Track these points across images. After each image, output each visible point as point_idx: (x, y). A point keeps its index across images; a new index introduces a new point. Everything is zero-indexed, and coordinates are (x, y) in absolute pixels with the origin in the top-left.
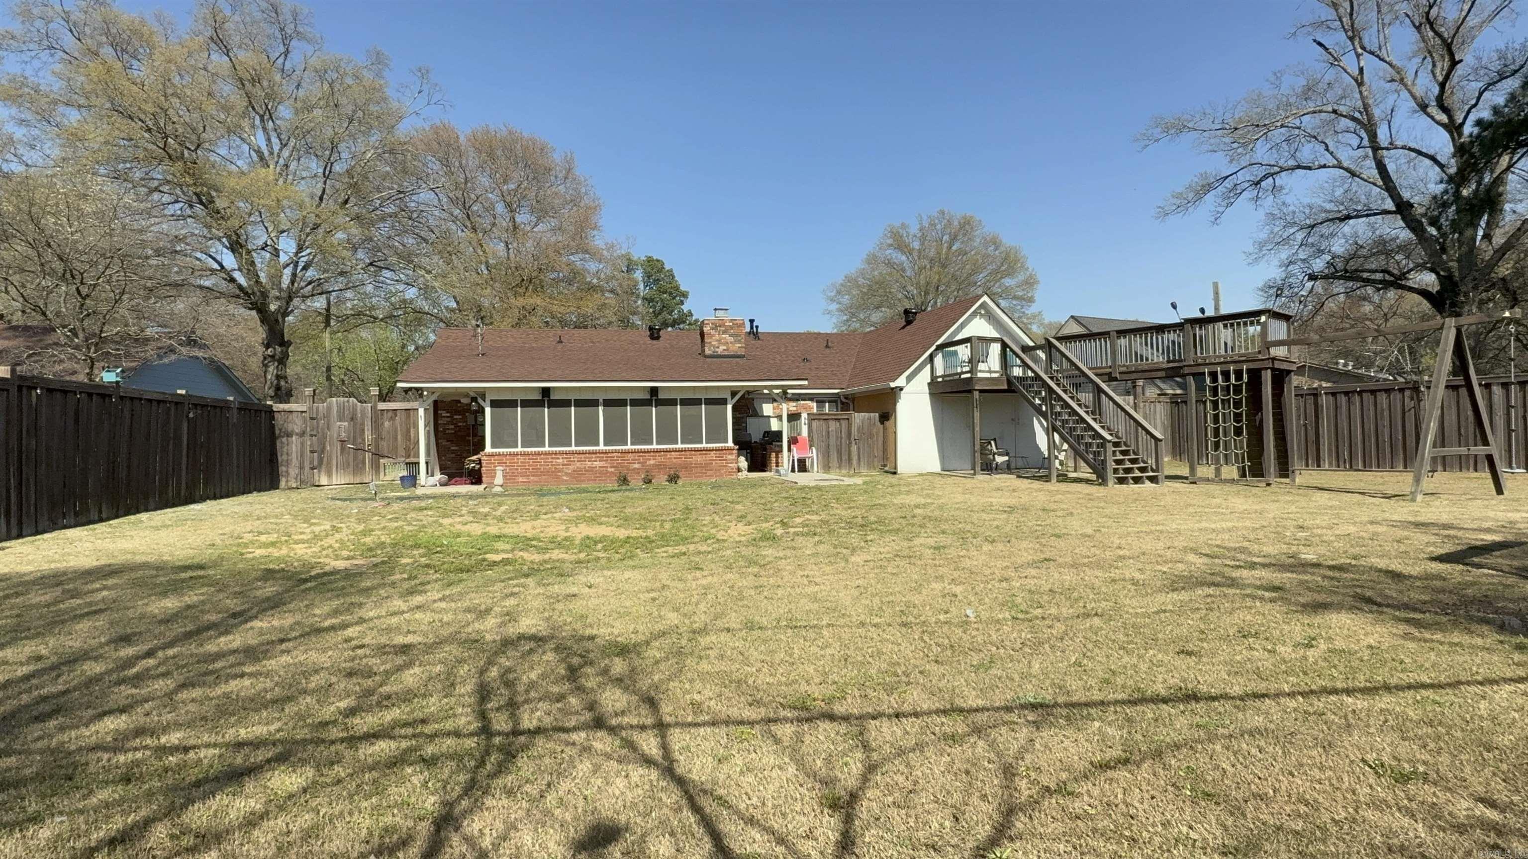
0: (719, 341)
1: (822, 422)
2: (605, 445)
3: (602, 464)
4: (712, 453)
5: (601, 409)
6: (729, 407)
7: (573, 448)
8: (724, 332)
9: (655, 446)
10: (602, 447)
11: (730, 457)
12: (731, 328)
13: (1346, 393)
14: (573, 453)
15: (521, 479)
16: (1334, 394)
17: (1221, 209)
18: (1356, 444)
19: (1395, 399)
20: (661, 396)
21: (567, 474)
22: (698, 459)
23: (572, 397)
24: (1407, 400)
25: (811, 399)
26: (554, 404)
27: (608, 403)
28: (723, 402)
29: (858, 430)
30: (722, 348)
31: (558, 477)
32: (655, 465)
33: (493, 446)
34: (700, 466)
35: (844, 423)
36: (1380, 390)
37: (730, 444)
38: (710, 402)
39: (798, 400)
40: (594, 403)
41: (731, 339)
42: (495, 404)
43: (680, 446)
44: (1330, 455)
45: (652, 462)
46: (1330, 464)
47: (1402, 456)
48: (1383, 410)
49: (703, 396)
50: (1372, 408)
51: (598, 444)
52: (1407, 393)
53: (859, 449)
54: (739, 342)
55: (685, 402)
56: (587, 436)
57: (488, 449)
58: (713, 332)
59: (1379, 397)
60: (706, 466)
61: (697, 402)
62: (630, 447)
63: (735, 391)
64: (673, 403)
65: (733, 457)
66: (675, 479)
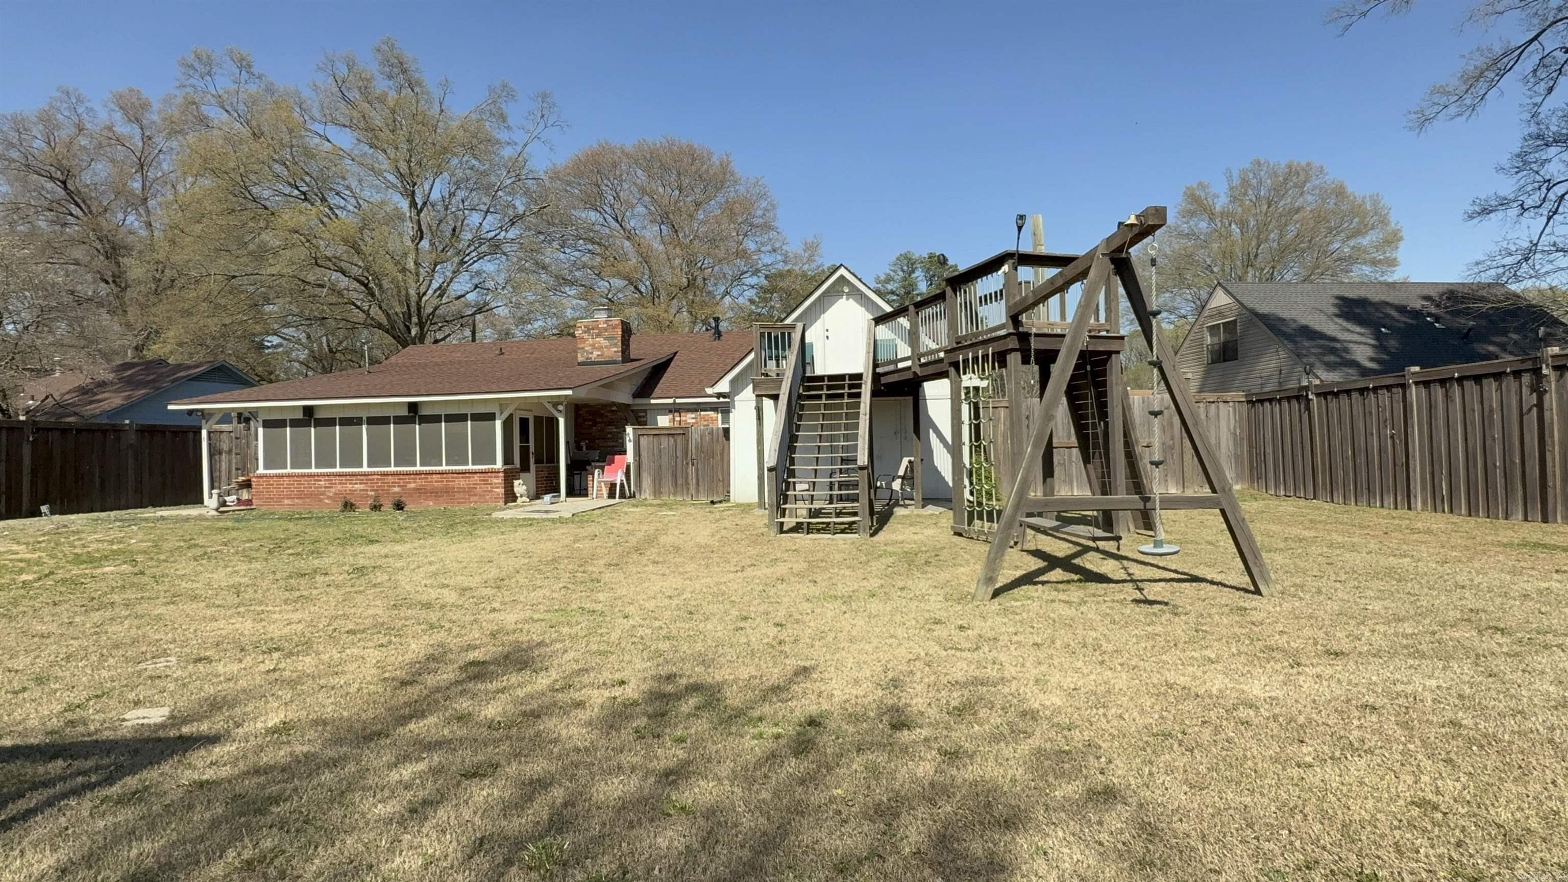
0: (593, 346)
1: (651, 438)
2: (369, 466)
3: (362, 487)
4: (476, 476)
5: (364, 427)
6: (498, 424)
7: (338, 470)
8: (598, 335)
9: (418, 468)
10: (365, 469)
11: (495, 481)
12: (606, 330)
13: (1443, 382)
14: (335, 475)
15: (286, 502)
16: (1426, 384)
18: (1457, 469)
19: (1508, 391)
20: (424, 412)
21: (329, 498)
22: (461, 482)
23: (338, 415)
24: (1525, 391)
26: (320, 423)
27: (372, 421)
28: (491, 417)
29: (697, 447)
30: (596, 353)
31: (321, 501)
32: (415, 489)
33: (266, 468)
34: (462, 490)
35: (680, 439)
36: (1487, 376)
37: (499, 464)
38: (476, 417)
39: (696, 411)
40: (358, 422)
41: (607, 343)
42: (267, 424)
43: (444, 468)
44: (1424, 488)
45: (412, 485)
46: (1424, 503)
47: (1520, 493)
48: (1491, 411)
49: (469, 411)
50: (1477, 407)
51: (361, 466)
52: (1526, 379)
53: (697, 470)
54: (615, 345)
55: (450, 418)
56: (351, 457)
57: (261, 470)
58: (585, 336)
59: (1485, 388)
60: (470, 491)
61: (462, 418)
62: (393, 469)
63: (502, 403)
64: (436, 419)
65: (499, 480)
66: (400, 506)
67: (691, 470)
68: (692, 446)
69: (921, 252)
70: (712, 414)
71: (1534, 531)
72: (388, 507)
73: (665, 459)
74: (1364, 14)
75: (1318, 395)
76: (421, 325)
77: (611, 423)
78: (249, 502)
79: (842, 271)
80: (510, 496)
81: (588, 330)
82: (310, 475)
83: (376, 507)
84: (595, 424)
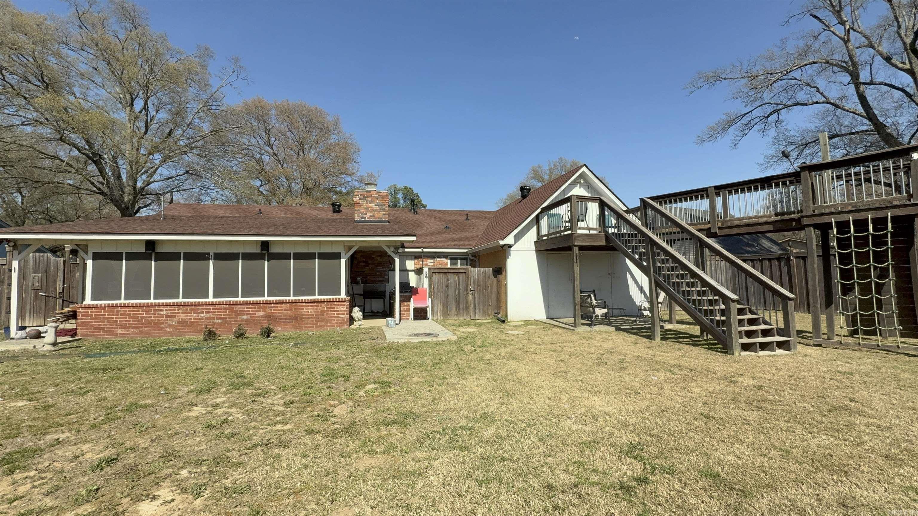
0: (367, 209)
1: (441, 275)
2: (214, 297)
3: (208, 315)
4: (324, 305)
5: (211, 263)
6: (343, 262)
7: (181, 300)
8: (371, 202)
9: (266, 298)
10: (211, 299)
11: (341, 308)
12: (377, 198)
14: (178, 305)
15: (119, 331)
17: (738, 138)
20: (274, 250)
21: (170, 326)
22: (310, 310)
23: (182, 250)
25: (446, 257)
26: (162, 257)
27: (218, 257)
28: (337, 256)
29: (474, 282)
30: (369, 214)
31: (161, 329)
32: (263, 317)
33: (93, 298)
34: (310, 317)
35: (462, 277)
37: (343, 295)
38: (323, 256)
39: (435, 258)
40: (203, 257)
41: (377, 208)
42: (96, 257)
43: (292, 298)
45: (261, 313)
49: (317, 251)
51: (207, 297)
53: (474, 299)
54: (384, 210)
55: (298, 256)
56: (196, 288)
57: (88, 301)
58: (361, 202)
60: (318, 317)
61: (310, 256)
62: (240, 299)
63: (348, 246)
64: (286, 257)
65: (345, 308)
66: (267, 333)
67: (471, 297)
68: (471, 281)
70: (444, 260)
72: (254, 335)
73: (451, 292)
78: (73, 333)
79: (584, 169)
81: (363, 198)
82: (150, 306)
83: (240, 335)
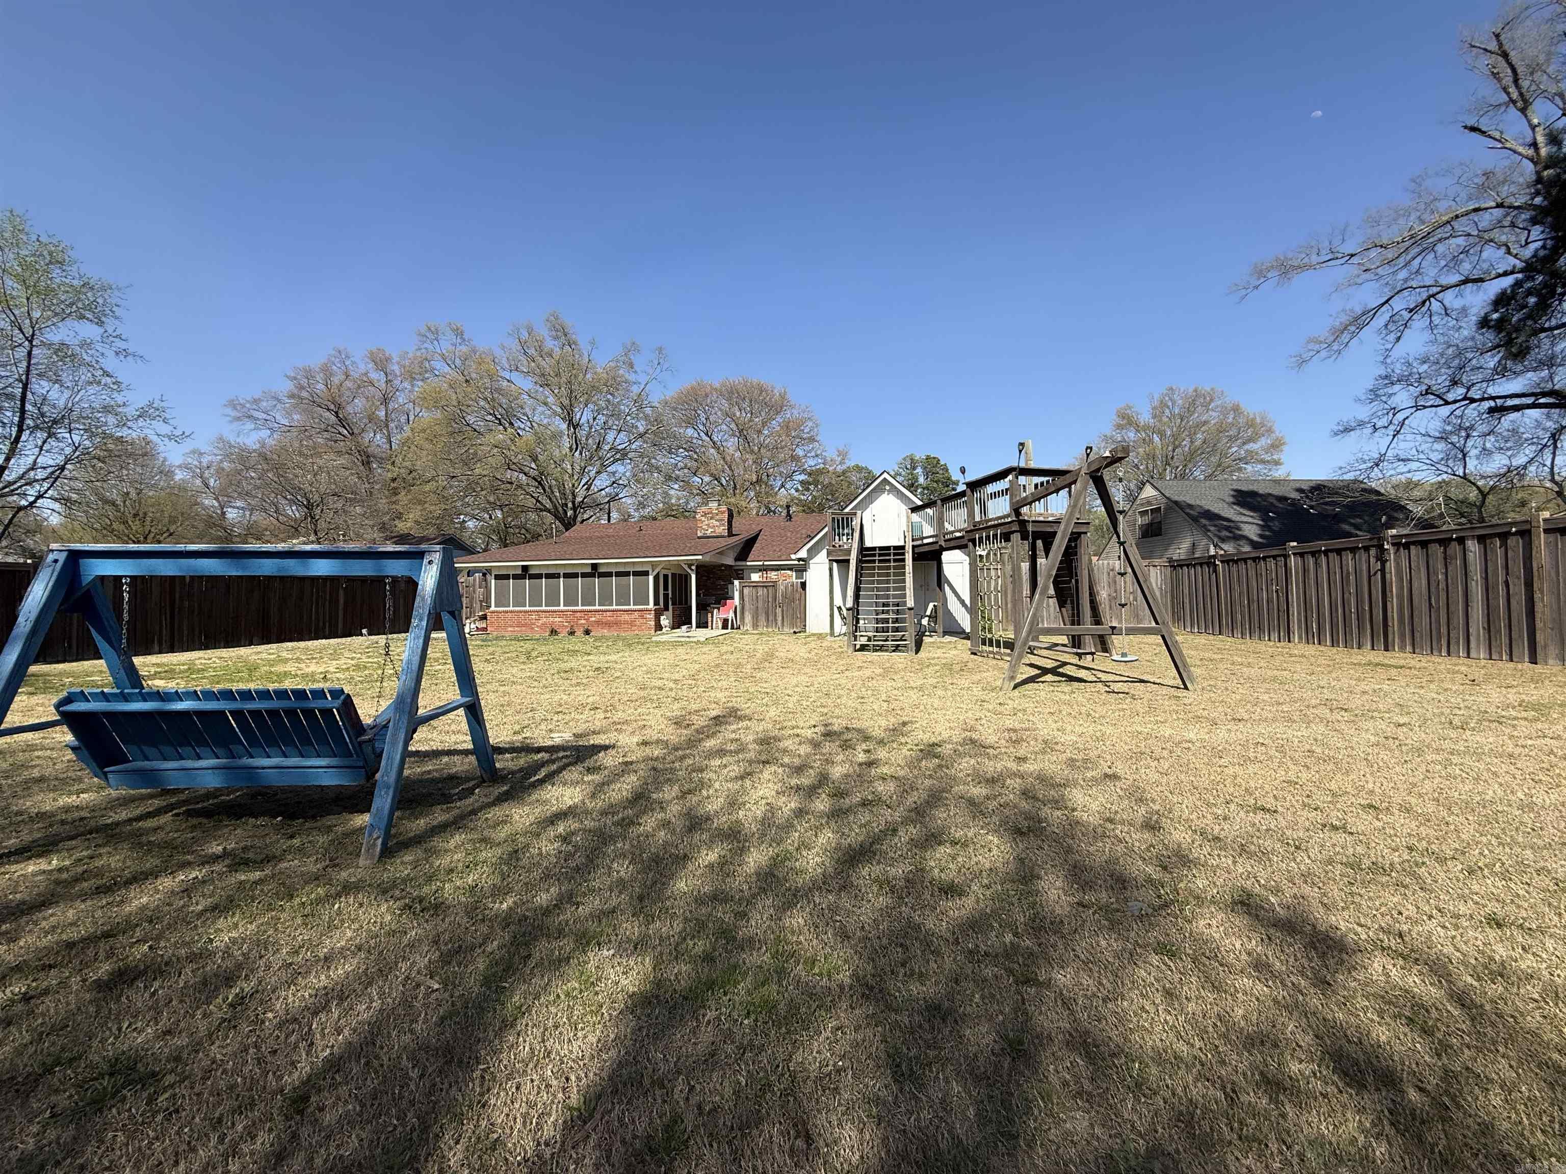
0: (708, 525)
2: (564, 606)
4: (636, 613)
5: (562, 580)
6: (651, 578)
7: (544, 608)
8: (711, 518)
9: (597, 607)
10: (562, 607)
11: (648, 616)
12: (716, 514)
13: (1313, 554)
14: (542, 611)
15: (510, 629)
16: (1302, 555)
18: (1324, 614)
19: (1360, 559)
20: (602, 570)
22: (626, 617)
23: (544, 572)
24: (1372, 560)
26: (533, 577)
27: (566, 576)
28: (646, 574)
29: (782, 594)
30: (710, 530)
32: (596, 621)
33: (496, 606)
34: (626, 622)
35: (770, 589)
36: (1345, 549)
37: (651, 605)
38: (636, 574)
39: (780, 570)
40: (557, 576)
41: (717, 523)
42: (497, 577)
43: (614, 607)
44: (1300, 627)
45: (595, 619)
46: (1300, 638)
47: (1369, 631)
48: (1348, 573)
49: (631, 570)
50: (1338, 571)
51: (560, 606)
52: (1373, 552)
53: (783, 611)
54: (722, 525)
55: (619, 574)
56: (553, 600)
57: (493, 608)
58: (703, 519)
59: (1344, 558)
60: (632, 624)
61: (627, 574)
62: (580, 608)
63: (654, 565)
64: (609, 575)
65: (652, 616)
66: (587, 632)
67: (779, 610)
68: (779, 594)
69: (920, 455)
70: (789, 572)
71: (1378, 656)
72: (579, 633)
73: (760, 605)
74: (1256, 287)
75: (1222, 562)
76: (574, 509)
77: (719, 578)
78: (485, 629)
79: (885, 475)
80: (659, 627)
81: (705, 514)
82: (526, 612)
83: (572, 633)
84: (709, 578)
